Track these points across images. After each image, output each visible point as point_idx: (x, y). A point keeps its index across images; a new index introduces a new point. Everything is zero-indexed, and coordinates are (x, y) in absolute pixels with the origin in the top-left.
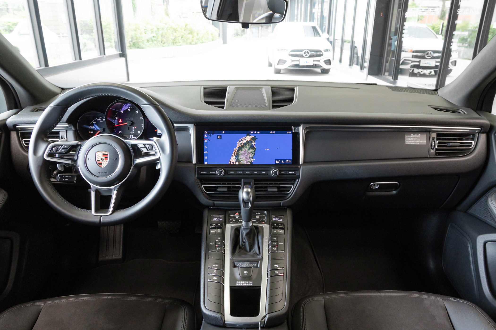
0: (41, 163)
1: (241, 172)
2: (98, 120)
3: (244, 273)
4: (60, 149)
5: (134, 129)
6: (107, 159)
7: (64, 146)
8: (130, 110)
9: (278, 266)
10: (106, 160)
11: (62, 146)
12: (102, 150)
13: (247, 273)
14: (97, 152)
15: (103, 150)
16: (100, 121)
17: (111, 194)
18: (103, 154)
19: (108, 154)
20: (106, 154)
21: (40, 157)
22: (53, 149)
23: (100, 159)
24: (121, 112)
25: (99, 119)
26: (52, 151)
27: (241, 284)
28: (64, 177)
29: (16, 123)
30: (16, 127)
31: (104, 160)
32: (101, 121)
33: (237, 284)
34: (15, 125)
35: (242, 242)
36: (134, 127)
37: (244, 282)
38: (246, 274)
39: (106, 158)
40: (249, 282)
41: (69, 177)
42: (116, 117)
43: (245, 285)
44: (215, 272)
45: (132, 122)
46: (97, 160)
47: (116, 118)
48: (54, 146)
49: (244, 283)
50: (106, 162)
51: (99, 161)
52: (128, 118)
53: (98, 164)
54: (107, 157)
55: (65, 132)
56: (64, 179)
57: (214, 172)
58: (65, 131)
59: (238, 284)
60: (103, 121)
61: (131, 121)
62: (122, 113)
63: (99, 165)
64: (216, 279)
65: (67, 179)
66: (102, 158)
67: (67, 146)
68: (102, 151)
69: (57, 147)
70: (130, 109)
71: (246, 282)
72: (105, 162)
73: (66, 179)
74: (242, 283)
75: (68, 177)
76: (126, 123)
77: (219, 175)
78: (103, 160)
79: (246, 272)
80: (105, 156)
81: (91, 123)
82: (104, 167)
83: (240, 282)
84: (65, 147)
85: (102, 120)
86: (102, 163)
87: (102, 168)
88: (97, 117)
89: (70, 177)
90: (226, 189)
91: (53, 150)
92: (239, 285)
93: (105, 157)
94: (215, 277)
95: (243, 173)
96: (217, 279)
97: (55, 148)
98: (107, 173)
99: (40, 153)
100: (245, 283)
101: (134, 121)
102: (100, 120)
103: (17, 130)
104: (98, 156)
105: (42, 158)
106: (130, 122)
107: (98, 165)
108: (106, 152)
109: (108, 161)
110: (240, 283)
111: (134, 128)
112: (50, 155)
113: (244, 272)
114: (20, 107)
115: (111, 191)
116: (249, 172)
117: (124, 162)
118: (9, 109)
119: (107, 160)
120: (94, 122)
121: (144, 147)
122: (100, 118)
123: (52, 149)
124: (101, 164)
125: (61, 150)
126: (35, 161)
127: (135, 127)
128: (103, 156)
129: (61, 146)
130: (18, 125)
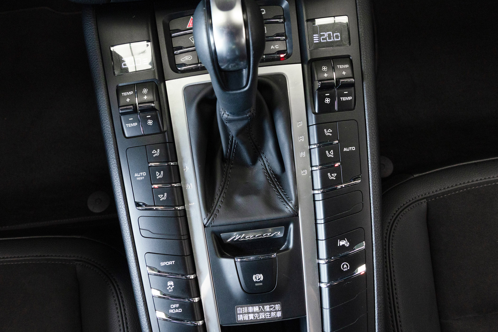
3: (255, 280)
9: (347, 245)
13: (262, 279)
27: (251, 317)
33: (240, 318)
35: (227, 143)
37: (256, 309)
38: (261, 282)
40: (270, 308)
43: (262, 316)
44: (171, 286)
49: (258, 313)
59: (241, 315)
64: (177, 311)
71: (264, 308)
74: (253, 313)
79: (258, 277)
83: (245, 309)
92: (246, 318)
94: (174, 306)
96: (180, 311)
100: (262, 312)
110: (249, 313)
113: (254, 276)
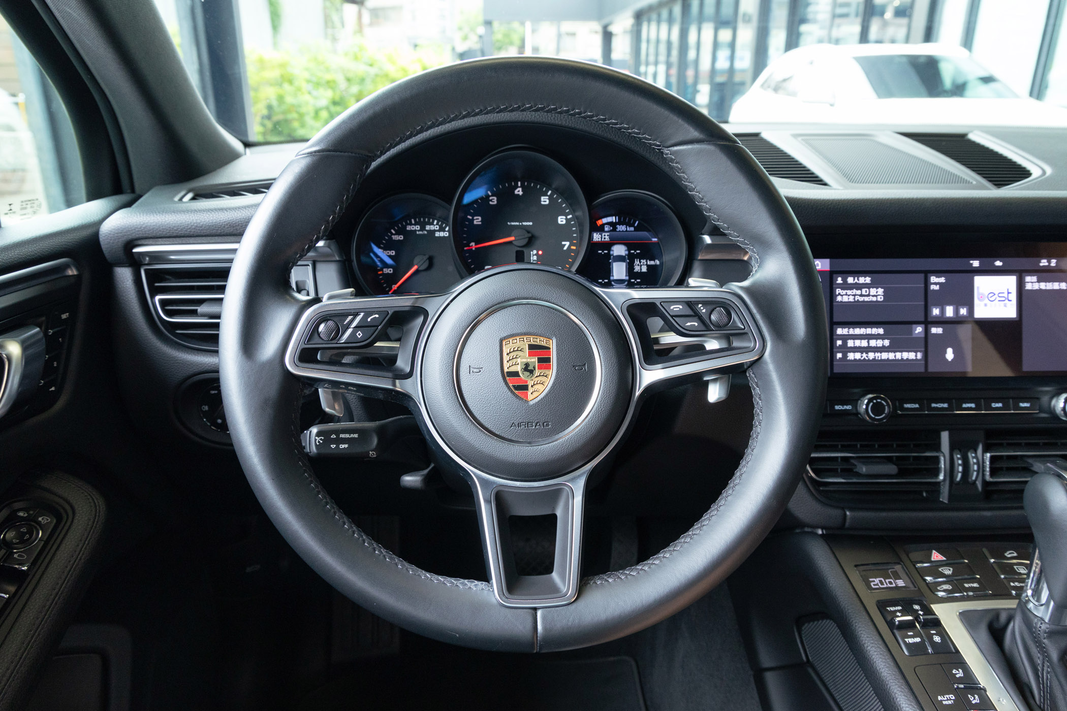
0: (273, 389)
1: (944, 403)
2: (409, 228)
4: (348, 328)
5: (535, 258)
6: (549, 368)
7: (362, 314)
8: (521, 193)
10: (543, 371)
11: (356, 315)
12: (524, 330)
14: (505, 338)
15: (528, 330)
16: (418, 233)
17: (554, 509)
18: (531, 347)
19: (553, 345)
20: (543, 344)
21: (270, 362)
22: (322, 327)
23: (518, 368)
24: (491, 200)
25: (411, 224)
26: (316, 339)
28: (333, 436)
29: (134, 236)
30: (135, 250)
31: (537, 372)
32: (421, 232)
34: (130, 244)
36: (535, 252)
39: (545, 361)
41: (352, 436)
42: (473, 216)
45: (530, 235)
46: (506, 370)
47: (473, 220)
48: (324, 318)
50: (543, 379)
51: (516, 374)
52: (515, 222)
53: (514, 386)
54: (548, 360)
55: (310, 268)
56: (333, 446)
57: (849, 407)
58: (310, 263)
60: (426, 232)
61: (527, 229)
62: (495, 203)
63: (516, 392)
65: (346, 446)
66: (527, 365)
67: (377, 316)
68: (525, 334)
69: (336, 319)
70: (520, 189)
72: (539, 378)
73: (342, 446)
75: (347, 436)
76: (510, 236)
77: (874, 418)
78: (531, 372)
80: (540, 352)
81: (385, 240)
82: (539, 399)
84: (369, 320)
85: (423, 228)
86: (530, 383)
87: (531, 403)
88: (407, 219)
89: (356, 436)
90: (892, 469)
91: (319, 335)
93: (540, 360)
95: (950, 408)
97: (330, 323)
98: (547, 425)
99: (270, 346)
101: (537, 233)
102: (418, 227)
103: (135, 262)
104: (511, 355)
105: (278, 370)
106: (525, 232)
107: (512, 392)
108: (542, 339)
109: (553, 373)
111: (537, 254)
112: (307, 356)
114: (129, 191)
115: (554, 495)
116: (971, 403)
117: (615, 378)
118: (93, 195)
119: (547, 372)
120: (394, 235)
121: (693, 314)
122: (415, 221)
123: (313, 331)
124: (525, 388)
125: (353, 334)
126: (252, 384)
127: (540, 252)
128: (530, 355)
129: (350, 318)
130: (140, 242)
